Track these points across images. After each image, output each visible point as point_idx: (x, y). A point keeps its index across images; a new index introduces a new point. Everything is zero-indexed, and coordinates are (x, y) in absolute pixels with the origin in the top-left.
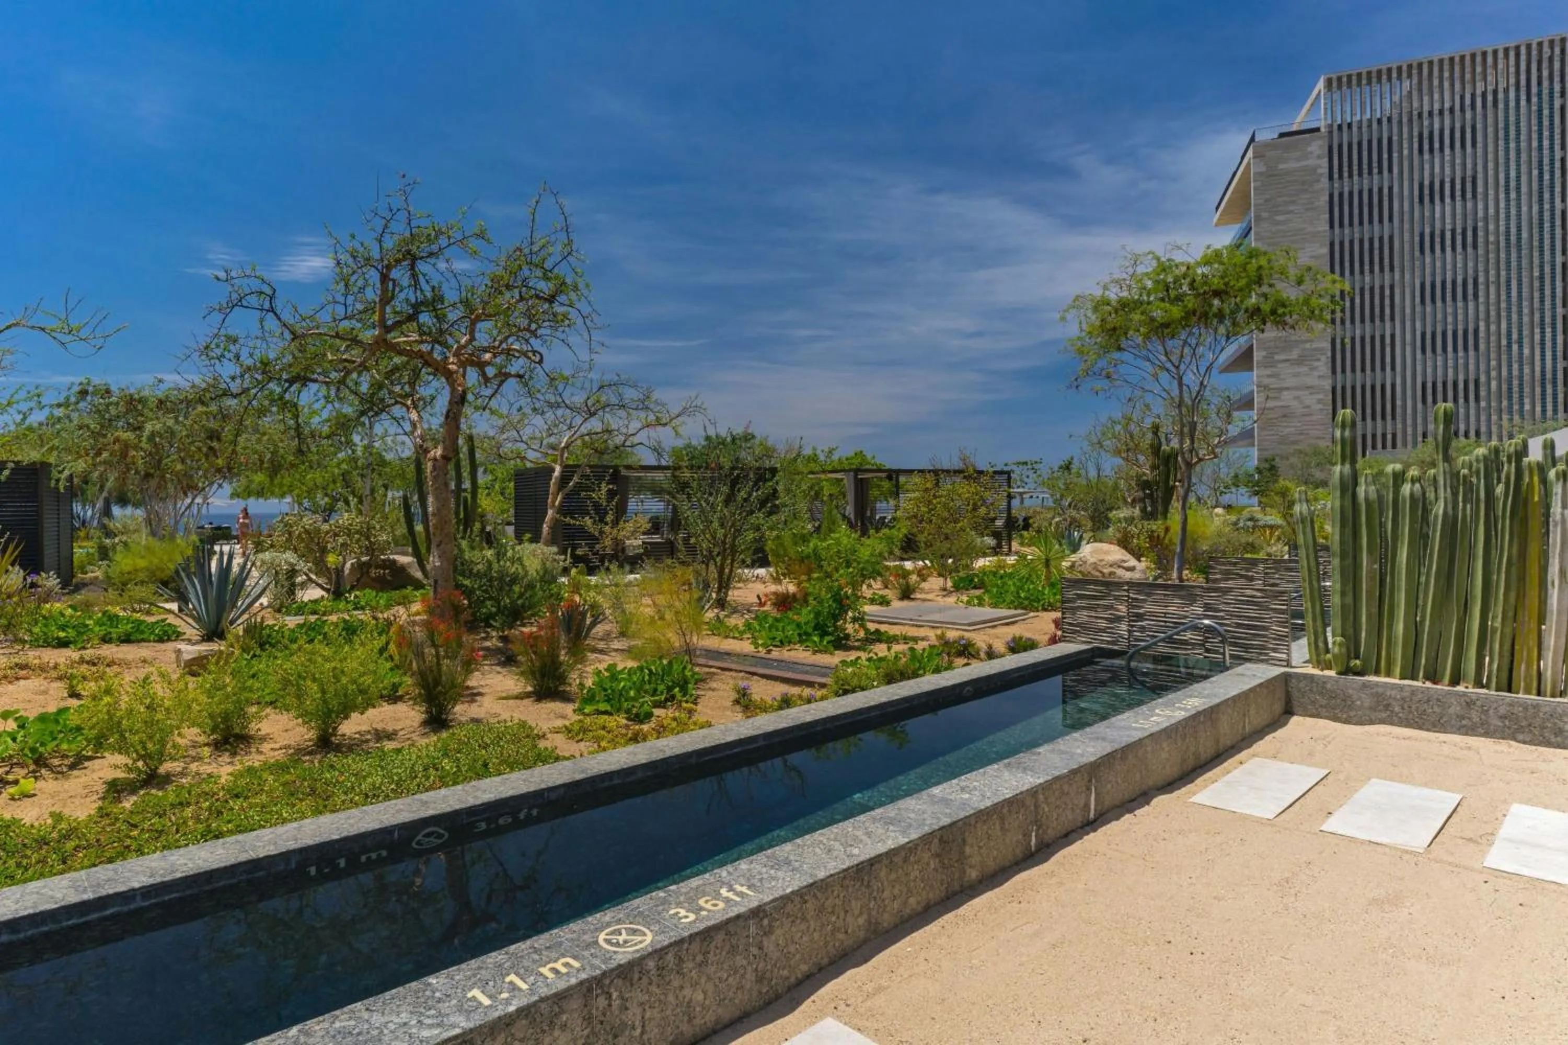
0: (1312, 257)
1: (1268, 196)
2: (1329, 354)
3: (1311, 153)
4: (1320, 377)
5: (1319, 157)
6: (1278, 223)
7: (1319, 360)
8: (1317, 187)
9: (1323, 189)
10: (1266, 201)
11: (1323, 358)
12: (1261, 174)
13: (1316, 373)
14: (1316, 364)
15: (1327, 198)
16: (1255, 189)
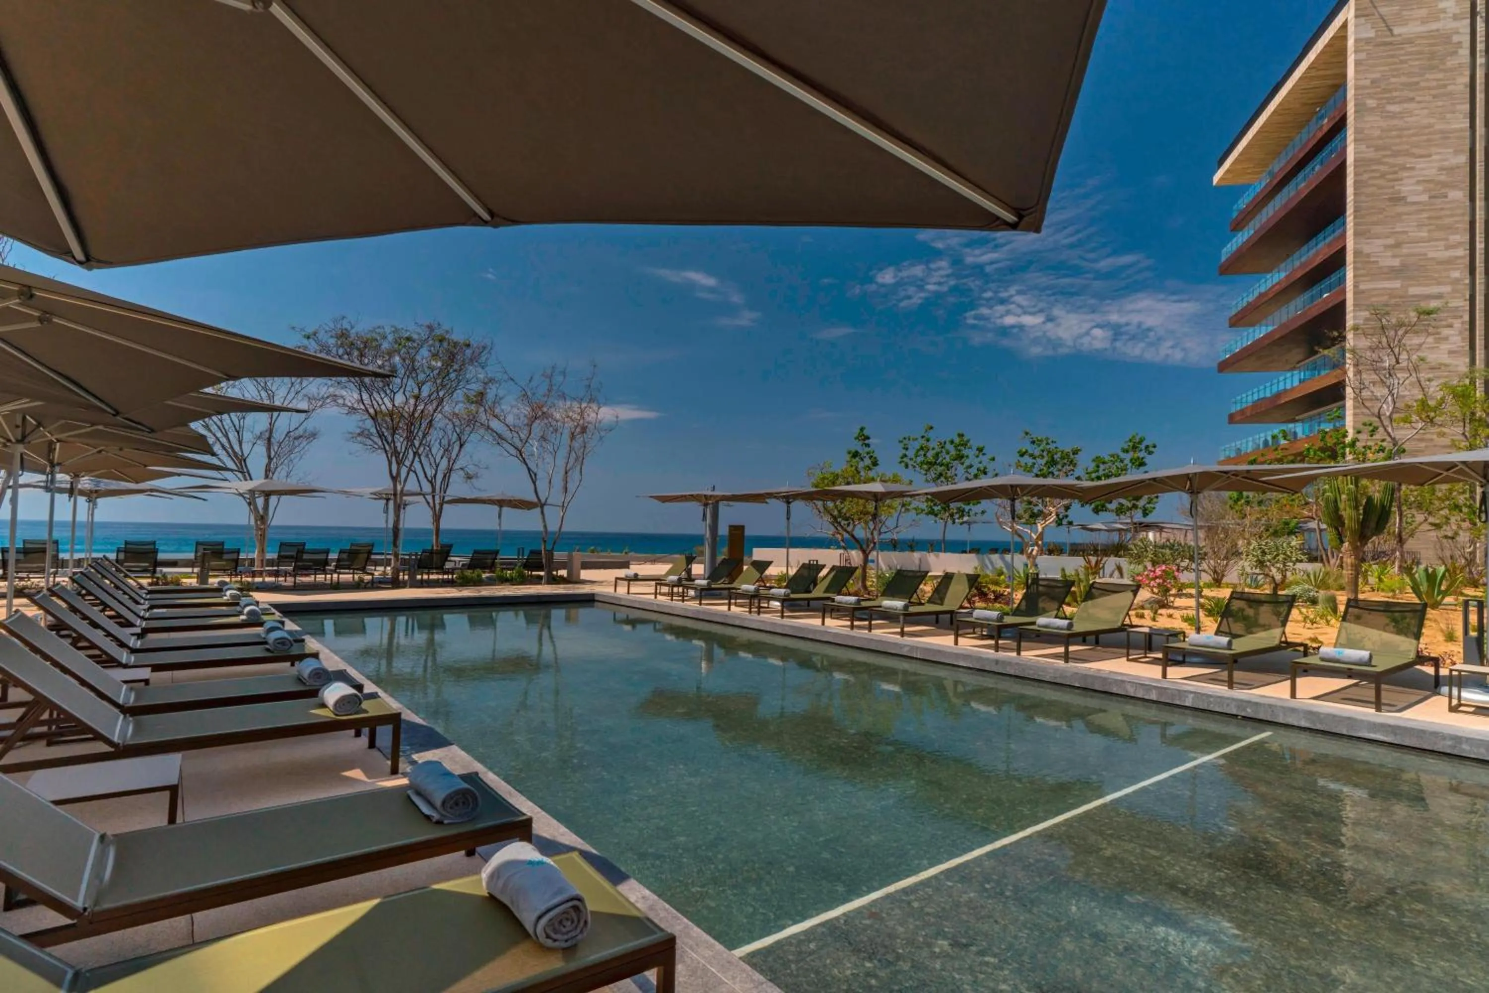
0: (1441, 169)
1: (1377, 75)
2: (1467, 318)
3: (1444, 11)
4: (1451, 352)
5: (1455, 18)
6: (1394, 116)
7: (1450, 326)
8: (1451, 62)
9: (1460, 65)
10: (1373, 82)
11: (1457, 324)
12: (1368, 41)
13: (1445, 347)
14: (1446, 332)
15: (1467, 80)
16: (1357, 63)
